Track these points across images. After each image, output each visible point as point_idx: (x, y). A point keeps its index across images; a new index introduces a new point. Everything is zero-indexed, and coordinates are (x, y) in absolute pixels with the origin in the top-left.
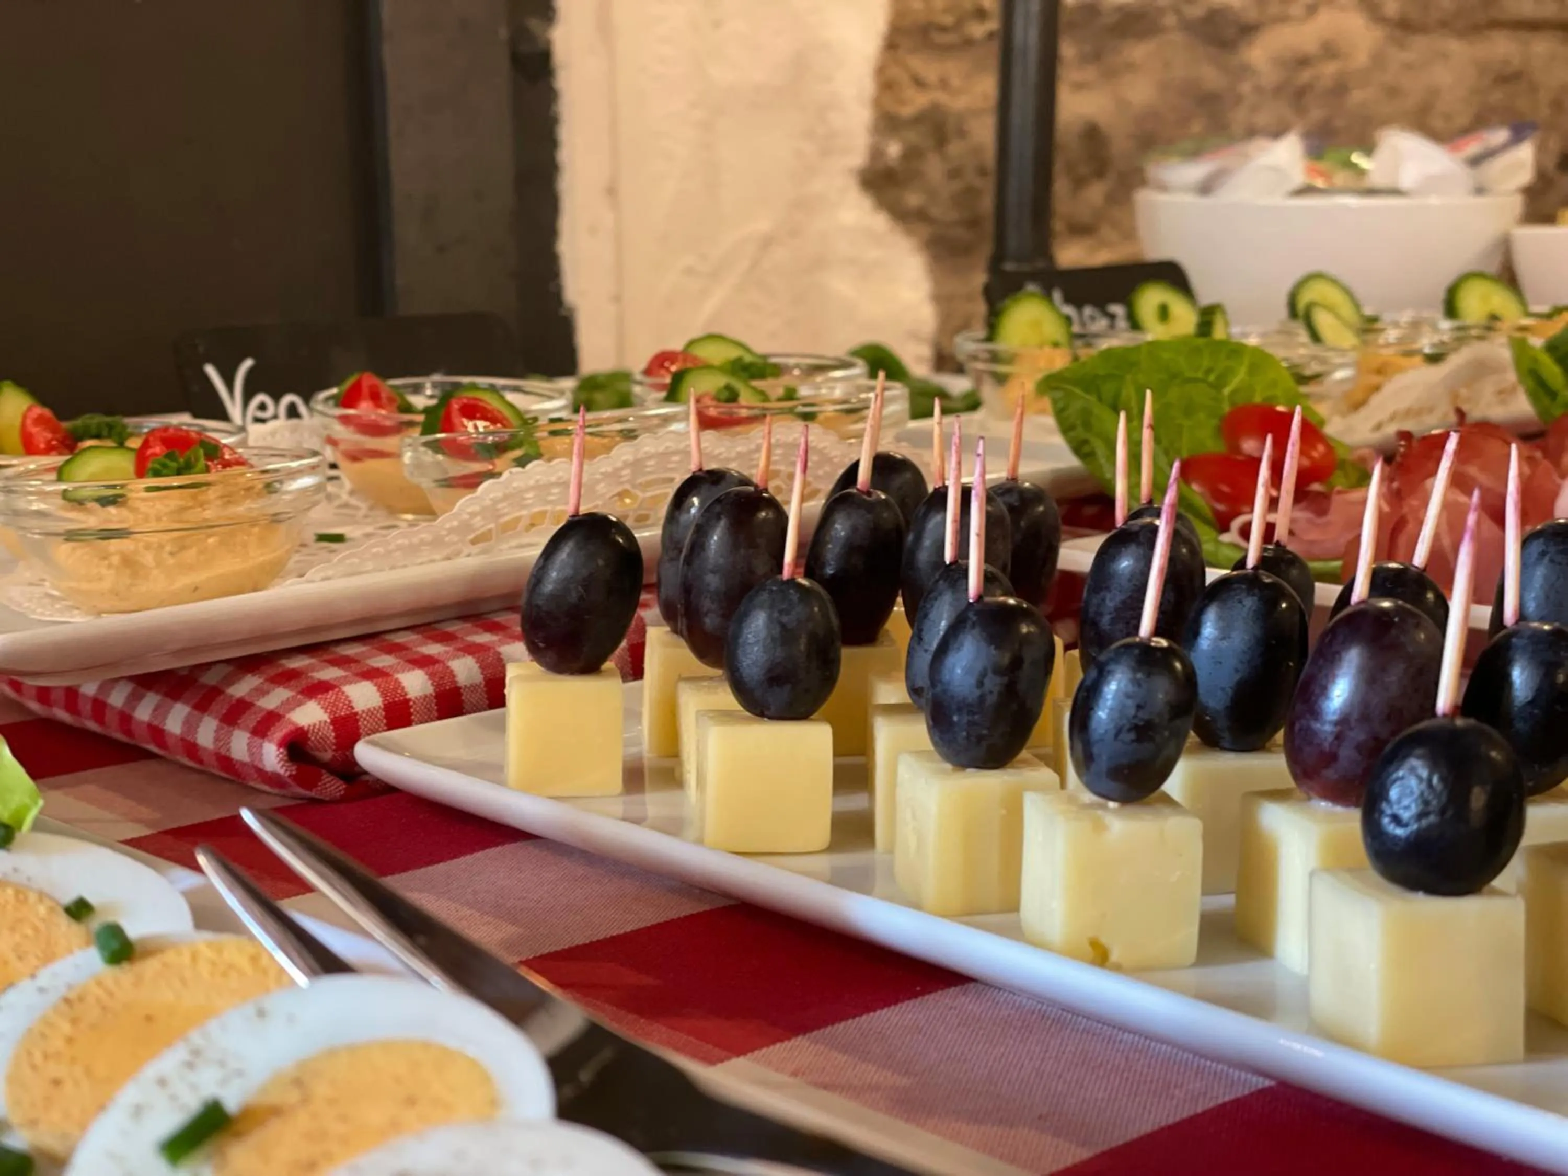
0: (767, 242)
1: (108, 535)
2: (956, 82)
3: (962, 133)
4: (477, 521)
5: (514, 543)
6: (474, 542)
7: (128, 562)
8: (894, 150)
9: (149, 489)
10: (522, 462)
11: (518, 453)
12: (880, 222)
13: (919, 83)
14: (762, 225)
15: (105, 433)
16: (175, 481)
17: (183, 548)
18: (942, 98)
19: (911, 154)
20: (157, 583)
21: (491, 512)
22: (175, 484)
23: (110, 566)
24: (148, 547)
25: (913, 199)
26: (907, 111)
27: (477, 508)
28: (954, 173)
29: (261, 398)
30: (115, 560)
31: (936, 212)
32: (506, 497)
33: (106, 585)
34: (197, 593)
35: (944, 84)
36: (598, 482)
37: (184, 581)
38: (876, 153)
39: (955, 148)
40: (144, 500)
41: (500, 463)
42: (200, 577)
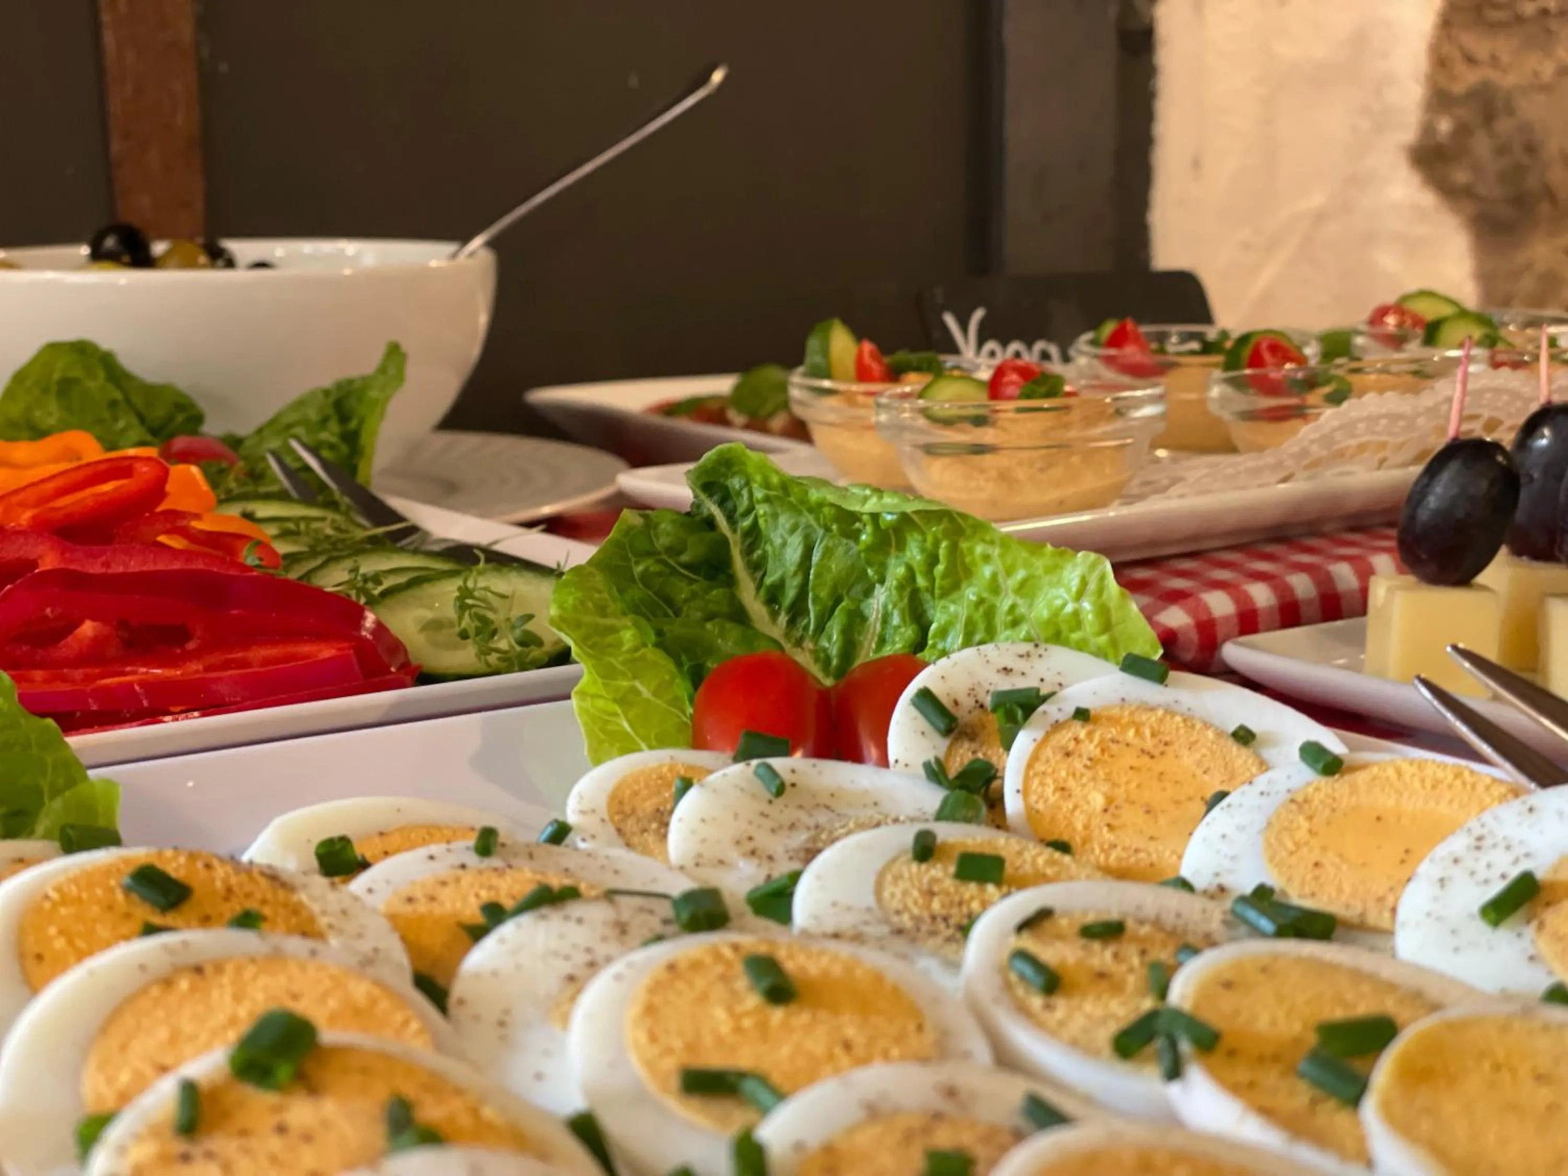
0: (1320, 217)
1: (979, 449)
2: (1505, 58)
3: (1510, 111)
4: (1315, 448)
5: (1337, 470)
6: (1307, 467)
7: (1004, 477)
8: (1444, 126)
9: (1020, 410)
10: (1336, 399)
11: (1327, 390)
12: (1427, 198)
13: (1471, 60)
14: (1317, 200)
15: (925, 366)
16: (1046, 404)
17: (1050, 465)
18: (1492, 75)
19: (1462, 131)
20: (1032, 496)
21: (1326, 440)
22: (1046, 406)
23: (987, 480)
24: (1020, 464)
25: (1461, 176)
26: (1458, 88)
27: (1314, 436)
28: (1502, 150)
29: (991, 345)
30: (993, 474)
31: (1482, 189)
32: (1341, 427)
33: (984, 496)
34: (1061, 508)
35: (1494, 61)
36: (1419, 415)
37: (1054, 495)
38: (1428, 129)
39: (1504, 125)
40: (1013, 421)
41: (1313, 398)
42: (1069, 491)
